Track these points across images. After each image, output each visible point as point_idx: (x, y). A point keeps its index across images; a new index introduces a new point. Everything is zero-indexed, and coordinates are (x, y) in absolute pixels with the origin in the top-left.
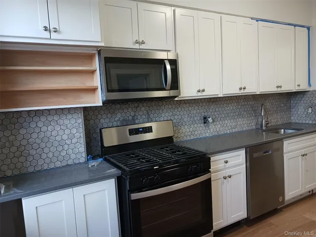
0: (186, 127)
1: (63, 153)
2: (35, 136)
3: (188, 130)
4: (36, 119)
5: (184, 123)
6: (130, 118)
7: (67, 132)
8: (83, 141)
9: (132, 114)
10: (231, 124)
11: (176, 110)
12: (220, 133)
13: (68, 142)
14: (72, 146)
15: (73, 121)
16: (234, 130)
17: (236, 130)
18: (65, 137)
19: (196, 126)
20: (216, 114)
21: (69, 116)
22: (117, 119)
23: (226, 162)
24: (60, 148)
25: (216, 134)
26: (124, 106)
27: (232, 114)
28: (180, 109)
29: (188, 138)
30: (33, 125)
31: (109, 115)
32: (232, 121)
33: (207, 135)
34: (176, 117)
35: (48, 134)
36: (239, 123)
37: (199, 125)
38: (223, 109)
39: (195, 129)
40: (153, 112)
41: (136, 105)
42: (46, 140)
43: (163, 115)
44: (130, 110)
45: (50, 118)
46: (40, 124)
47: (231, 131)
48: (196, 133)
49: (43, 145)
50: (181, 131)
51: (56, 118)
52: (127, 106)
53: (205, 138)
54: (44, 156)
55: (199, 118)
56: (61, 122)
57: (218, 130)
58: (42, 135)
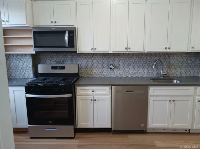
0: (97, 69)
1: (23, 73)
2: (12, 64)
3: (98, 71)
4: (12, 57)
5: (95, 67)
6: (62, 61)
7: (25, 64)
8: (31, 68)
9: (63, 59)
10: (132, 71)
11: (90, 59)
12: (122, 76)
13: (25, 68)
14: (27, 71)
15: (27, 59)
16: (134, 76)
17: (137, 75)
18: (24, 66)
19: (103, 69)
20: (120, 63)
21: (26, 57)
22: (54, 60)
23: (93, 91)
24: (22, 71)
25: (119, 76)
26: (58, 55)
27: (134, 65)
28: (93, 59)
29: (98, 76)
30: (11, 60)
31: (50, 59)
32: (133, 69)
33: (112, 76)
34: (90, 63)
35: (17, 64)
36: (140, 71)
37: (106, 69)
38: (126, 61)
39: (103, 71)
40: (75, 58)
41: (65, 54)
42: (16, 66)
43: (81, 61)
44: (61, 56)
45: (18, 57)
46: (14, 60)
47: (132, 76)
48: (104, 73)
49: (15, 68)
50: (93, 71)
51: (20, 57)
52: (60, 54)
53: (111, 77)
54: (16, 73)
55: (106, 65)
56: (22, 59)
57: (121, 73)
58: (15, 64)
